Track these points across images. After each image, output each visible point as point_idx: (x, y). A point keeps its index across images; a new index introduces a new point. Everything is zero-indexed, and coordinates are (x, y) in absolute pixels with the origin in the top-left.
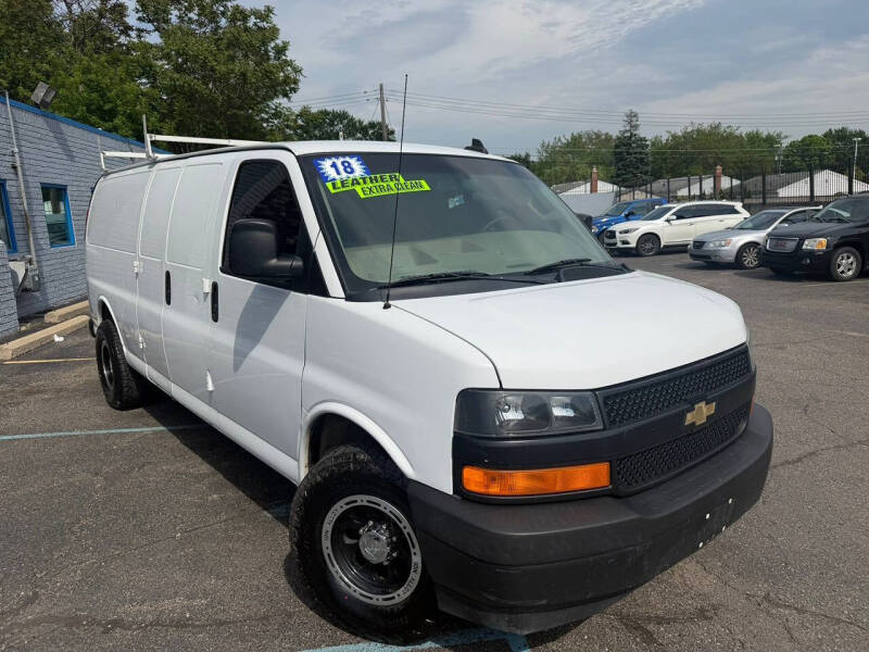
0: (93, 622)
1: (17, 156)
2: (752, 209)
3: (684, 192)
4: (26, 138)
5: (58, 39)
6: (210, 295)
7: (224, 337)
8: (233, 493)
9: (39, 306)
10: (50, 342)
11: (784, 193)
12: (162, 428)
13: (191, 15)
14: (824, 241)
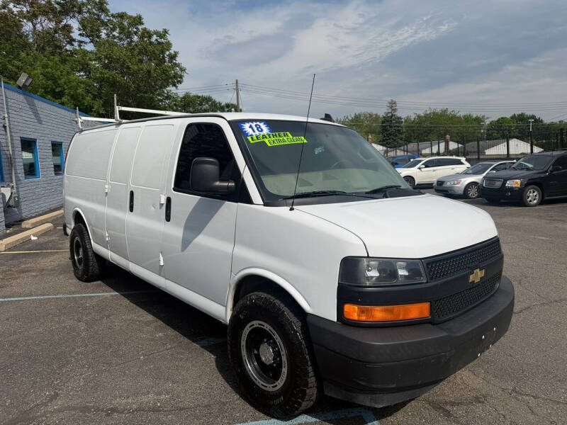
0: (98, 410)
1: (7, 119)
2: (471, 162)
3: (427, 151)
4: (13, 108)
5: (26, 46)
6: (165, 205)
7: (175, 231)
8: (171, 332)
9: (17, 218)
10: (28, 240)
11: (489, 152)
12: (117, 293)
13: (114, 33)
14: (519, 181)
